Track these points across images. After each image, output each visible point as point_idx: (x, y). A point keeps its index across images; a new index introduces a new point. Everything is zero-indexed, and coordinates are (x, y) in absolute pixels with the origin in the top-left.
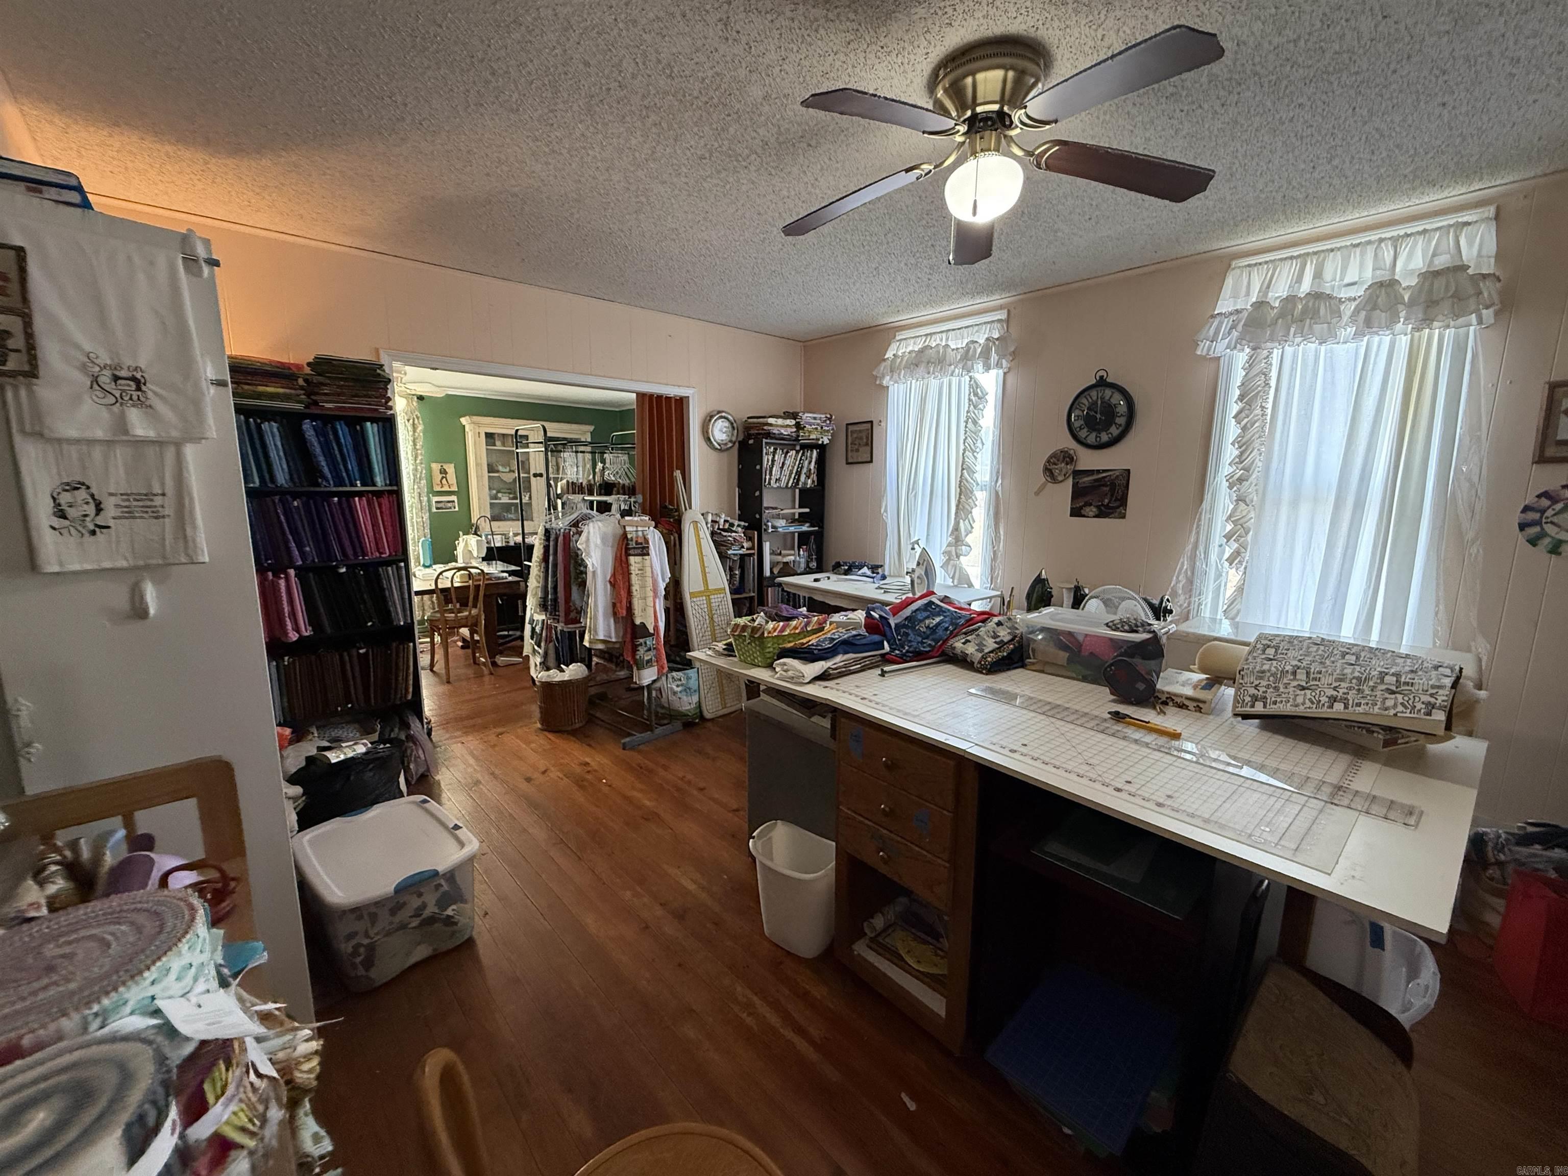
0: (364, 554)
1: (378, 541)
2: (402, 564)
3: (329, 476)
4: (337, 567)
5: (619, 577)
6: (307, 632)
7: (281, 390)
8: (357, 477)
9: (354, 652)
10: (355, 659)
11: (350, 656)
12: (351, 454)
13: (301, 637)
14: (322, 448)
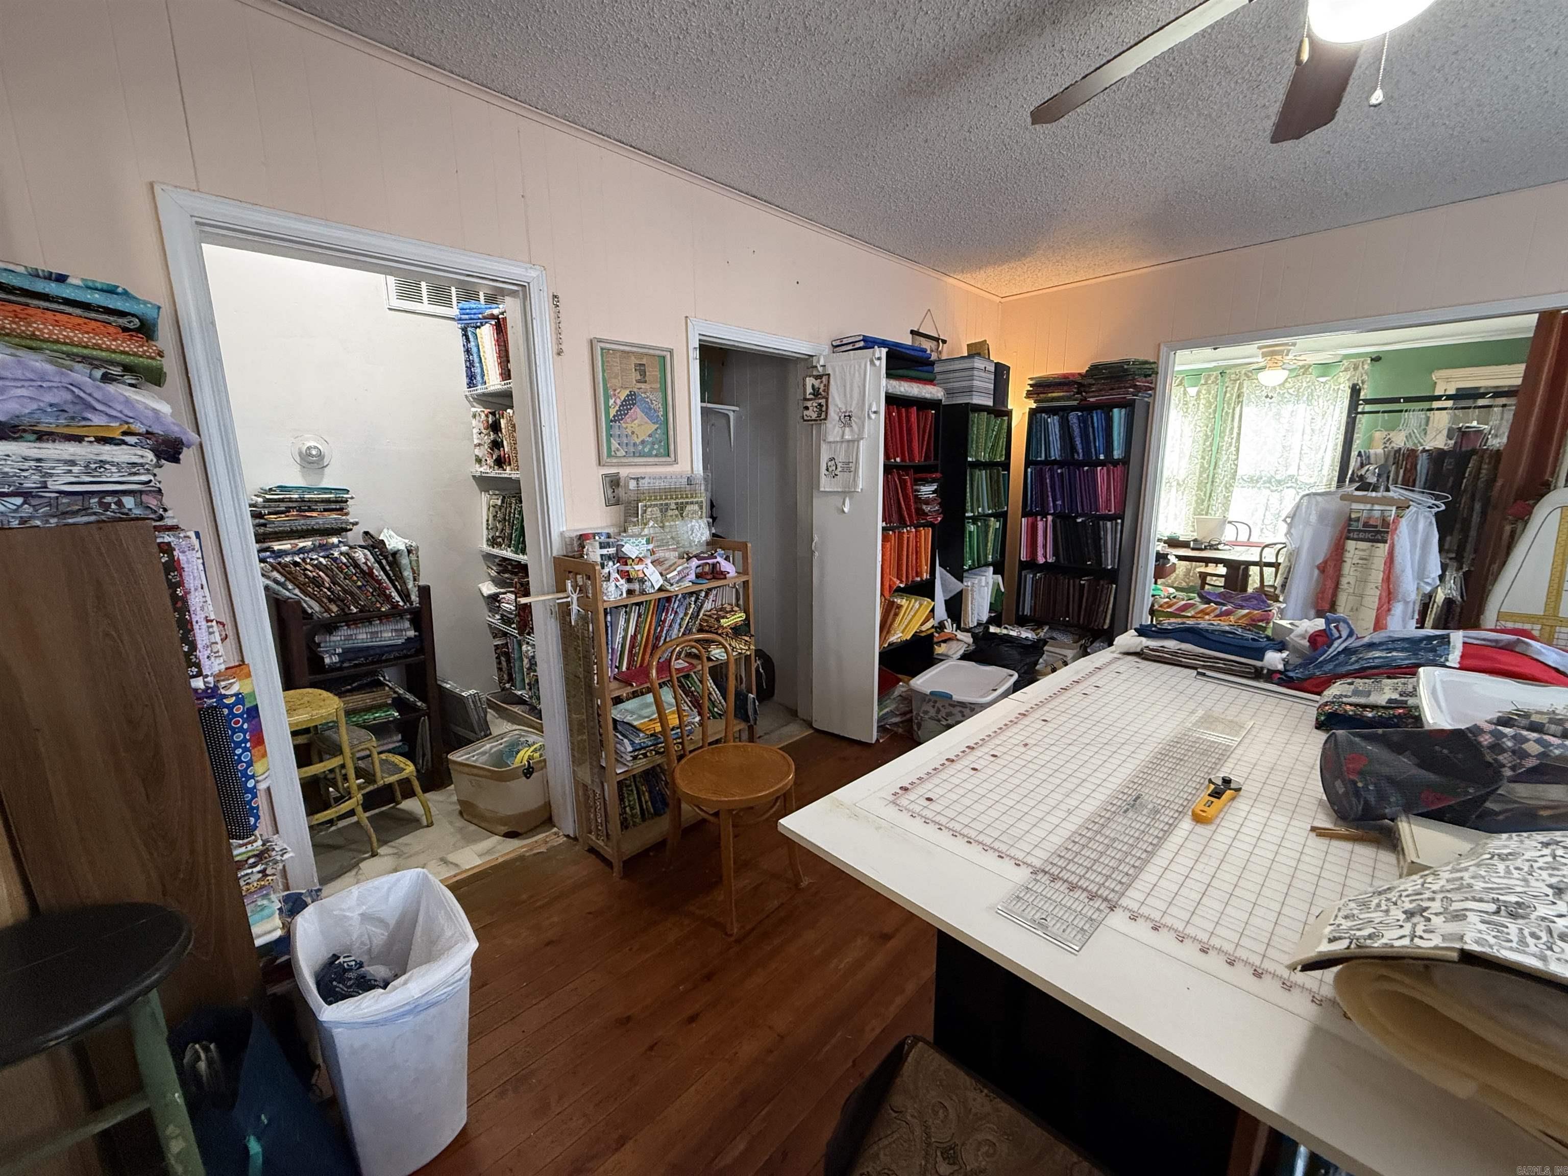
0: (1097, 510)
1: (1108, 500)
2: (1119, 521)
3: (1080, 451)
4: (1076, 517)
5: (1331, 564)
6: (1051, 560)
7: (1061, 394)
8: (1102, 450)
9: (1077, 581)
10: (1077, 587)
11: (1074, 582)
12: (1101, 434)
13: (1046, 562)
14: (1081, 432)
